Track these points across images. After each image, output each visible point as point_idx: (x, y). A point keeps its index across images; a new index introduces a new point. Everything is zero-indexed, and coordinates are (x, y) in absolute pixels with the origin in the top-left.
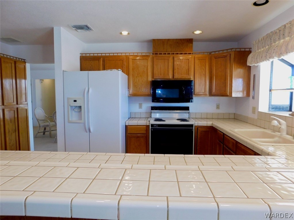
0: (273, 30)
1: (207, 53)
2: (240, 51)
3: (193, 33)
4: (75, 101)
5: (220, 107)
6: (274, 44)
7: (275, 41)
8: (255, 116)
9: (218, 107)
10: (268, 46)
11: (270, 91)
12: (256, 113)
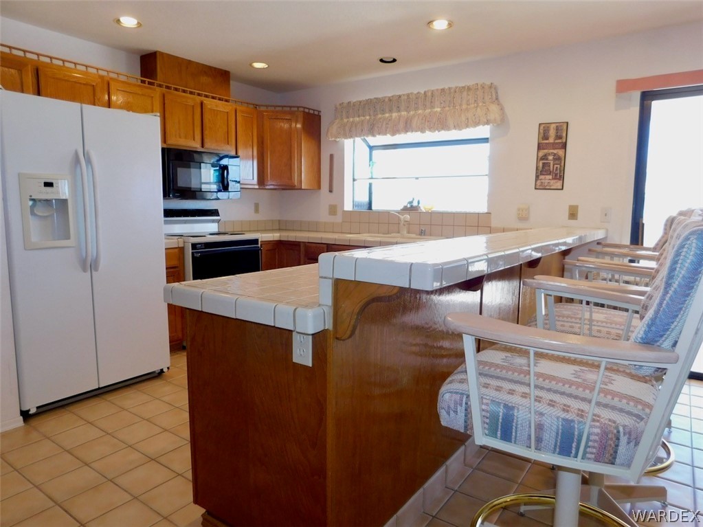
0: (380, 96)
1: (252, 106)
2: (309, 113)
3: (251, 65)
4: (48, 184)
5: (261, 208)
6: (380, 116)
7: (383, 112)
8: (338, 219)
9: (257, 210)
10: (370, 115)
11: (354, 180)
12: (339, 213)
